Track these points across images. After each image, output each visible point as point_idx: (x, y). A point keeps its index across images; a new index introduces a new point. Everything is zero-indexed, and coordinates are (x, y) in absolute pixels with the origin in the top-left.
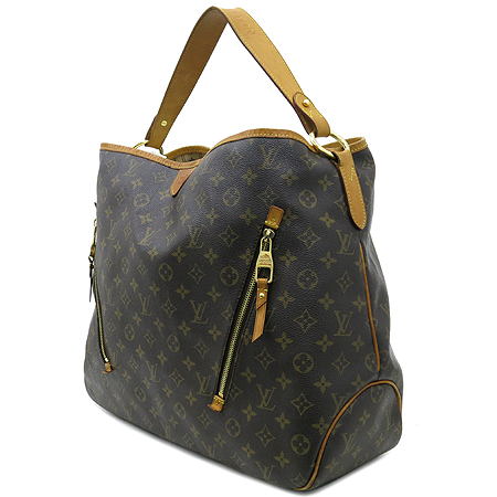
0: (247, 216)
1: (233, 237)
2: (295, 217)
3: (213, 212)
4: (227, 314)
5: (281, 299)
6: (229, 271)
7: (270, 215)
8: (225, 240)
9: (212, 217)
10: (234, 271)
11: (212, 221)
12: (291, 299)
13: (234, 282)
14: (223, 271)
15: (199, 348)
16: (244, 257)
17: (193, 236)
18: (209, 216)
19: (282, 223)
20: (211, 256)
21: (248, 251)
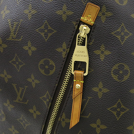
0: (64, 12)
1: (50, 31)
2: (109, 14)
3: (30, 7)
4: (46, 98)
5: (95, 89)
6: (47, 63)
7: (86, 12)
8: (43, 34)
9: (29, 12)
10: (52, 63)
11: (30, 17)
12: (105, 90)
13: (52, 72)
14: (41, 62)
15: (22, 121)
16: (59, 50)
17: (12, 30)
18: (26, 12)
19: (97, 19)
20: (30, 48)
21: (64, 45)
